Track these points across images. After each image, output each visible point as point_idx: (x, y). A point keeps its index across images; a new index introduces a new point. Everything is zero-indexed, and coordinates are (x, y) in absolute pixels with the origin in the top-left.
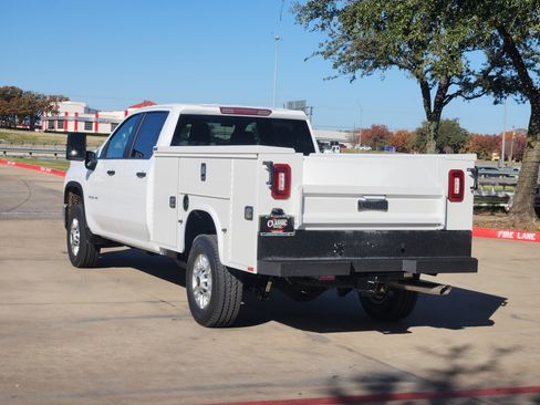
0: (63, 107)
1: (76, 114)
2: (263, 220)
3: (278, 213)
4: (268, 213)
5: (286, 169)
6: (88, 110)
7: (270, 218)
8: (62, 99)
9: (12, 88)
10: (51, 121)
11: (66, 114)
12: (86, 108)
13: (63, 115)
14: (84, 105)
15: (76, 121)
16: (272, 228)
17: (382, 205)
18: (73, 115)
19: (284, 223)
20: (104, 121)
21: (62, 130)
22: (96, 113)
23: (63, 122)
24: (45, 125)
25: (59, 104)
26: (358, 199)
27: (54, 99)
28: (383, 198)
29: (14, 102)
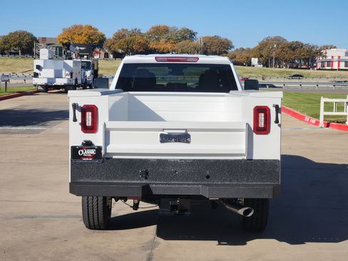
0: (330, 53)
1: (339, 57)
2: (75, 150)
3: (88, 144)
4: (79, 144)
5: (93, 109)
7: (80, 148)
8: (332, 47)
9: (296, 42)
10: (322, 62)
11: (333, 57)
12: (346, 53)
13: (329, 58)
14: (345, 50)
15: (339, 62)
16: (83, 156)
17: (184, 138)
18: (337, 58)
19: (93, 152)
21: (330, 68)
23: (330, 63)
24: (319, 65)
25: (328, 51)
26: (160, 133)
27: (326, 48)
28: (184, 131)
29: (297, 51)
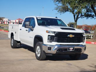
0: (4, 20)
6: (9, 20)
8: (4, 18)
10: (2, 22)
15: (6, 22)
20: (12, 22)
21: (4, 24)
22: (10, 20)
23: (4, 22)
27: (2, 18)
